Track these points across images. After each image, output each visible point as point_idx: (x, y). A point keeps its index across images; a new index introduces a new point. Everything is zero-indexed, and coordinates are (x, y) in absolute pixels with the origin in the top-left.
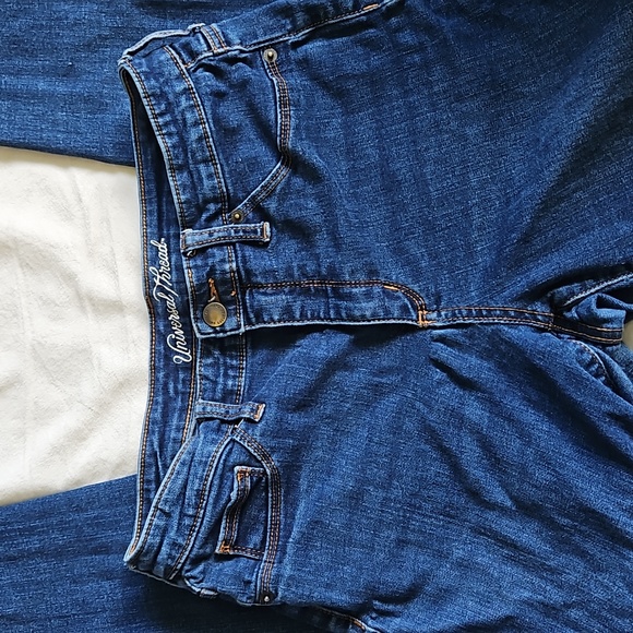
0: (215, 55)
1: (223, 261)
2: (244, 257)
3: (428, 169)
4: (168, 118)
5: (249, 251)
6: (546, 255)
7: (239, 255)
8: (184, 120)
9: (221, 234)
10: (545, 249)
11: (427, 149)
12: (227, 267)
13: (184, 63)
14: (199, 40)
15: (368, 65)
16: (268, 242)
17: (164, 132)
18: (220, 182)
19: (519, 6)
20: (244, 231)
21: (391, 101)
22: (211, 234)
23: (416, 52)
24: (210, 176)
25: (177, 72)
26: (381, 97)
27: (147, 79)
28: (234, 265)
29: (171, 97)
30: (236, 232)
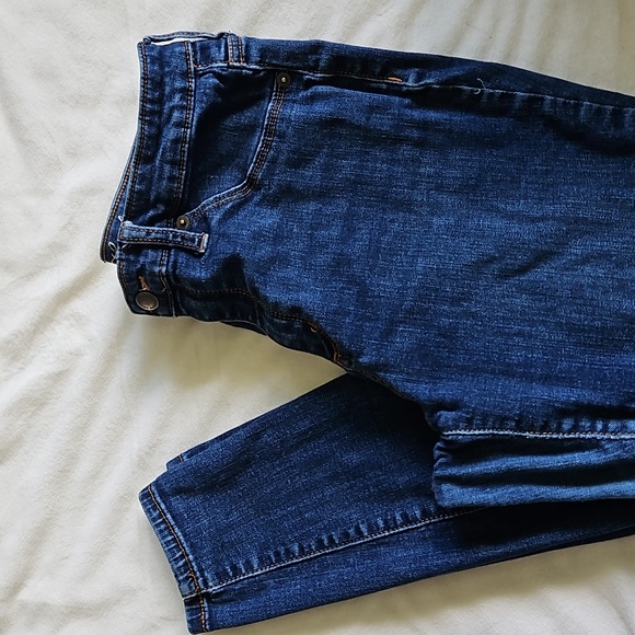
0: (229, 67)
1: (154, 263)
2: (175, 262)
3: (385, 239)
4: (156, 108)
5: (182, 258)
6: (462, 375)
7: (172, 260)
8: (170, 116)
9: (158, 236)
10: (463, 368)
11: (392, 221)
12: (157, 269)
13: (195, 62)
14: (220, 48)
15: (368, 119)
16: (203, 254)
17: (147, 118)
18: (179, 188)
19: (533, 132)
20: (183, 238)
21: (376, 162)
22: (148, 233)
23: (418, 128)
24: (172, 179)
25: (185, 67)
26: (368, 153)
27: (153, 63)
28: (164, 269)
29: (167, 89)
30: (174, 236)
